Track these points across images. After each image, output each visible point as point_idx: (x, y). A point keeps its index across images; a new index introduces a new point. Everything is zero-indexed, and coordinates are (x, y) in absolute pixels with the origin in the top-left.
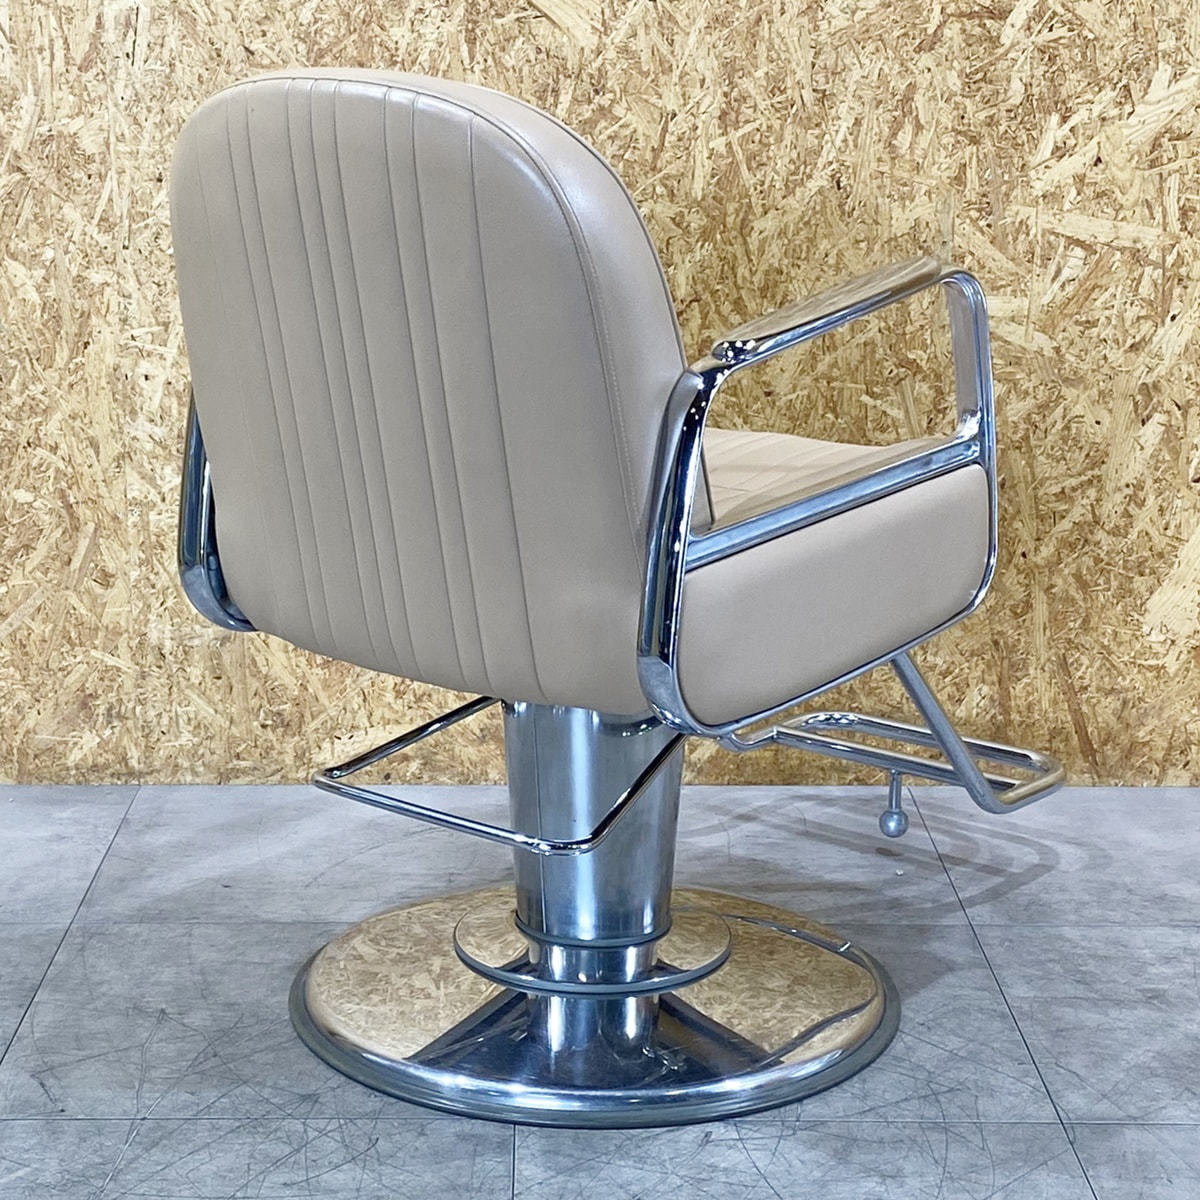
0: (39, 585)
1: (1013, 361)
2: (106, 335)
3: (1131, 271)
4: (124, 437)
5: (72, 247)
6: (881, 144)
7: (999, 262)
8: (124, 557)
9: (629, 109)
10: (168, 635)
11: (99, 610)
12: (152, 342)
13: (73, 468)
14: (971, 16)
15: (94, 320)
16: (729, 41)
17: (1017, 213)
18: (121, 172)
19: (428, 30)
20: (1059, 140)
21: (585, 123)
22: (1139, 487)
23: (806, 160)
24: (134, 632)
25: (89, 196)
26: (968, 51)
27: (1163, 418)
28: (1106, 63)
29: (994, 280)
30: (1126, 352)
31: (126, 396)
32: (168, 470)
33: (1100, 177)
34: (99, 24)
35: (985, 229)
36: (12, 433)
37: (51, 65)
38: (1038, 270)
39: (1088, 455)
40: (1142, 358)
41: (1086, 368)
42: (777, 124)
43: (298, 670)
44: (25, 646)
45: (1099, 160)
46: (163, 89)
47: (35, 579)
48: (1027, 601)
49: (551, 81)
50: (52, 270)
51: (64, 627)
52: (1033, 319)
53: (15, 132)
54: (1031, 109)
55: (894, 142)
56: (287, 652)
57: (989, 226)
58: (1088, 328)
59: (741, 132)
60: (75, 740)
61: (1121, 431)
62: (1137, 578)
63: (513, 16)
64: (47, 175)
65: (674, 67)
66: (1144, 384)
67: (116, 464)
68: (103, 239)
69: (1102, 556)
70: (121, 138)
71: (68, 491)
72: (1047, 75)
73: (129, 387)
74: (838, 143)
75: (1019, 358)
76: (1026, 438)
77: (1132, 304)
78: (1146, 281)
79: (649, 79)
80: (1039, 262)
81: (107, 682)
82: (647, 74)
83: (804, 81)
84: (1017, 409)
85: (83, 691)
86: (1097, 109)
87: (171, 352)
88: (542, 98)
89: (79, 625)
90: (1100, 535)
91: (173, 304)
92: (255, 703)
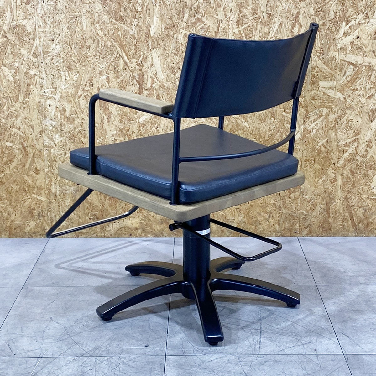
0: (15, 173)
1: (331, 101)
2: (35, 91)
3: (368, 73)
4: (43, 125)
5: (24, 62)
6: (289, 32)
8: (43, 164)
9: (207, 19)
10: (58, 189)
11: (35, 181)
12: (51, 94)
13: (26, 135)
15: (32, 86)
17: (332, 54)
18: (40, 38)
20: (345, 30)
21: (193, 23)
22: (370, 142)
23: (264, 36)
24: (47, 188)
25: (29, 46)
26: (316, 1)
28: (361, 5)
29: (325, 76)
30: (366, 99)
31: (42, 111)
32: (57, 136)
33: (359, 42)
35: (322, 59)
36: (5, 124)
37: (16, 2)
38: (339, 73)
39: (354, 132)
40: (372, 101)
41: (353, 103)
42: (255, 24)
43: (101, 201)
44: (10, 193)
45: (358, 37)
46: (54, 11)
47: (13, 171)
48: (335, 178)
49: (182, 10)
50: (17, 71)
51: (24, 187)
52: (337, 88)
53: (5, 24)
54: (336, 21)
55: (292, 31)
57: (323, 58)
58: (354, 91)
59: (243, 27)
60: (28, 223)
61: (365, 124)
62: (370, 171)
64: (15, 39)
65: (222, 5)
66: (372, 109)
67: (40, 134)
68: (34, 60)
69: (359, 164)
70: (40, 27)
71: (24, 143)
72: (342, 9)
73: (44, 109)
74: (275, 31)
75: (333, 101)
76: (335, 126)
77: (368, 83)
78: (373, 76)
79: (214, 9)
80: (339, 70)
81: (38, 205)
82: (213, 8)
83: (264, 10)
84: (332, 117)
85: (30, 208)
86: (358, 21)
87: (58, 97)
88: (179, 15)
89: (28, 186)
90: (358, 157)
91: (58, 81)
92: (87, 211)
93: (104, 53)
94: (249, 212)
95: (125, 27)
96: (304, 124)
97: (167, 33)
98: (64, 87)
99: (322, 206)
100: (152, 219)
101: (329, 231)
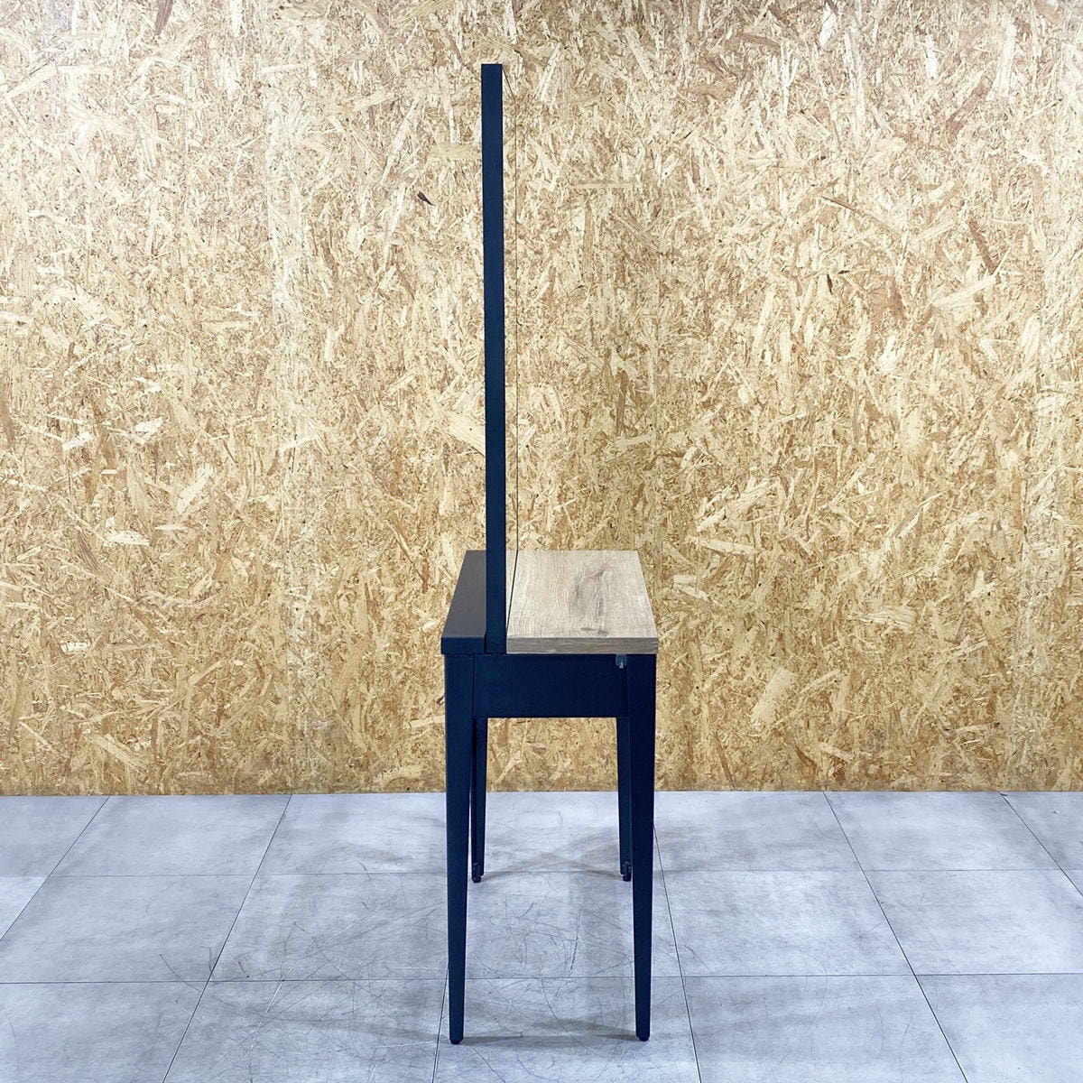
0: (245, 702)
1: (690, 603)
2: (278, 591)
3: (741, 565)
4: (286, 636)
5: (263, 552)
6: (630, 509)
7: (681, 559)
8: (286, 690)
10: (306, 725)
11: (274, 714)
12: (300, 593)
13: (262, 650)
14: (667, 456)
15: (273, 584)
16: (561, 464)
17: (690, 539)
18: (286, 519)
19: (427, 458)
20: (707, 508)
22: (747, 658)
23: (596, 517)
24: (290, 723)
25: (271, 530)
26: (667, 470)
27: (757, 628)
28: (727, 476)
29: (681, 568)
30: (739, 599)
31: (287, 618)
32: (306, 651)
33: (726, 524)
34: (277, 455)
35: (676, 546)
36: (233, 635)
37: (254, 472)
38: (700, 564)
39: (724, 644)
40: (746, 603)
42: (583, 500)
45: (725, 517)
46: (306, 483)
47: (243, 700)
48: (699, 708)
50: (253, 563)
51: (257, 722)
52: (698, 585)
54: (695, 496)
55: (635, 508)
56: (361, 732)
57: (678, 545)
58: (722, 589)
59: (567, 503)
60: (262, 774)
61: (738, 634)
62: (748, 698)
63: (465, 453)
64: (252, 520)
65: (537, 475)
66: (748, 613)
67: (282, 648)
68: (278, 548)
69: (732, 688)
70: (286, 504)
71: (260, 661)
72: (701, 481)
73: (289, 614)
74: (611, 508)
75: (693, 602)
76: (697, 636)
77: (741, 579)
78: (747, 568)
80: (700, 560)
81: (276, 747)
83: (595, 482)
84: (693, 624)
85: (265, 751)
86: (723, 496)
87: (308, 598)
89: (265, 721)
90: (731, 679)
91: (310, 577)
92: (346, 755)
93: (374, 537)
94: (578, 755)
95: (404, 504)
97: (462, 511)
98: (317, 584)
99: (682, 748)
101: (692, 783)
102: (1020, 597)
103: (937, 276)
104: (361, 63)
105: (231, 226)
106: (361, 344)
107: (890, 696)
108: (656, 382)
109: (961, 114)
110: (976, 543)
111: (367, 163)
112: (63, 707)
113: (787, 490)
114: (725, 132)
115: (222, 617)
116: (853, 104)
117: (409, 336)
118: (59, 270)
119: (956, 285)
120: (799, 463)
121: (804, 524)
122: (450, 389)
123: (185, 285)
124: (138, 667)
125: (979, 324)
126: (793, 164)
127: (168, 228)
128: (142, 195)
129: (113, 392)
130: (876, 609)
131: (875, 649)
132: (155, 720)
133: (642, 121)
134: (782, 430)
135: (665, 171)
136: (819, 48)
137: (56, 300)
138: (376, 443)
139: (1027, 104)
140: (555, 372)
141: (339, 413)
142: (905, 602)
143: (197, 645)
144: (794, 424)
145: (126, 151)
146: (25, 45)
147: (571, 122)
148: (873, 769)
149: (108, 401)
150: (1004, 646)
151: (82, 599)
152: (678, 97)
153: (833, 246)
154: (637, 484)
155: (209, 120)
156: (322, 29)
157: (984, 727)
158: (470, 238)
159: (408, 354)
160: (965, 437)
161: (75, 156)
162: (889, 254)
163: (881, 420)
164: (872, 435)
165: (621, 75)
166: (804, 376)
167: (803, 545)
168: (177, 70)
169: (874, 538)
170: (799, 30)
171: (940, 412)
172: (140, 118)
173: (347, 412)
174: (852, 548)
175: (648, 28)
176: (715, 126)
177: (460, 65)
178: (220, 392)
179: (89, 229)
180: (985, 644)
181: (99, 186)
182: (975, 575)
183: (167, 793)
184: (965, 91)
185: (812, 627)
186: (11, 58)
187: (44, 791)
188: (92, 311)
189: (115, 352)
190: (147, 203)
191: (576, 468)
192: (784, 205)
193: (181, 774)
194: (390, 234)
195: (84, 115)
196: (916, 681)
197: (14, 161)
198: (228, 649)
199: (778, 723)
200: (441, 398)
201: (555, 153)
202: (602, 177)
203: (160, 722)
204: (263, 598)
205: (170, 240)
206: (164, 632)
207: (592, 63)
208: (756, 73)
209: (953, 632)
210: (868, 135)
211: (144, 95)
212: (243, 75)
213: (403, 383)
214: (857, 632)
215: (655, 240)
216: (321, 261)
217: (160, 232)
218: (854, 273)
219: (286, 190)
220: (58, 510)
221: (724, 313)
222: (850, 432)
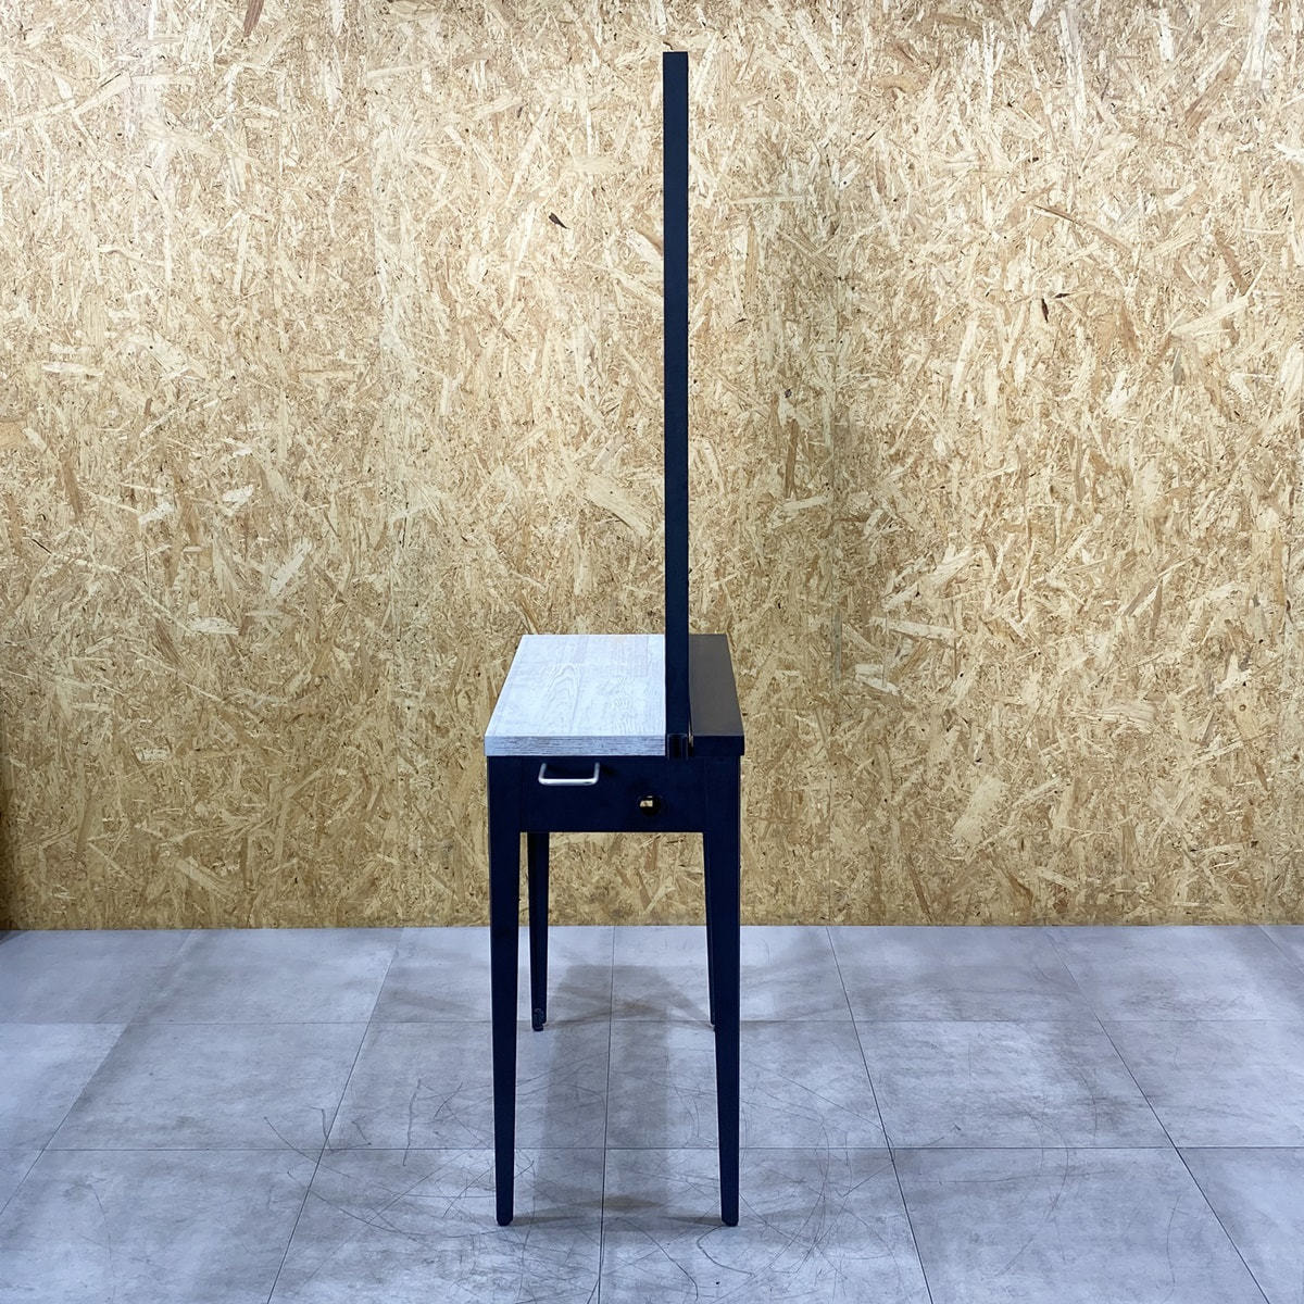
0: (349, 818)
1: (876, 698)
2: (387, 686)
3: (938, 651)
4: (396, 740)
5: (369, 641)
6: (802, 585)
8: (396, 803)
10: (419, 845)
11: (383, 832)
12: (412, 689)
13: (369, 756)
14: (847, 520)
15: (381, 678)
16: (718, 533)
17: (875, 621)
18: (396, 602)
19: (560, 528)
20: (896, 583)
22: (947, 763)
23: (761, 594)
24: (401, 843)
25: (379, 614)
26: (846, 538)
27: (959, 728)
28: (921, 545)
29: (864, 655)
30: (937, 693)
31: (397, 718)
32: (420, 757)
33: (919, 602)
34: (386, 527)
35: (859, 629)
36: (335, 739)
37: (359, 548)
38: (888, 651)
39: (918, 747)
40: (944, 699)
42: (746, 575)
44: (341, 853)
45: (918, 593)
46: (419, 559)
47: (347, 816)
49: (625, 554)
50: (360, 653)
51: (363, 842)
52: (886, 676)
55: (808, 584)
57: (861, 627)
58: (915, 681)
59: (726, 579)
60: (368, 903)
61: (936, 735)
62: (947, 813)
63: (604, 521)
64: (357, 604)
66: (947, 710)
67: (391, 754)
68: (386, 636)
69: (928, 801)
70: (396, 584)
71: (366, 769)
72: (889, 550)
73: (399, 713)
74: (779, 585)
75: (879, 696)
76: (885, 738)
77: (939, 668)
80: (888, 646)
81: (386, 871)
83: (759, 553)
84: (878, 723)
85: (373, 876)
86: (916, 568)
87: (422, 694)
88: (620, 560)
89: (371, 840)
90: (927, 790)
91: (424, 670)
93: (498, 623)
95: (533, 582)
96: (832, 734)
97: (601, 590)
98: (432, 681)
99: (867, 873)
100: (576, 894)
101: (881, 917)
102: (1282, 688)
103: (1176, 297)
104: (483, 62)
105: (334, 261)
106: (482, 394)
107: (1123, 808)
108: (834, 434)
109: (1203, 103)
110: (1228, 621)
111: (491, 180)
112: (137, 826)
113: (994, 560)
114: (916, 132)
115: (323, 717)
116: (1072, 95)
117: (538, 384)
118: (133, 314)
119: (1199, 310)
120: (1009, 527)
121: (1016, 601)
122: (587, 446)
123: (280, 329)
124: (225, 777)
125: (1229, 356)
126: (998, 167)
127: (260, 263)
128: (230, 224)
129: (197, 455)
130: (1106, 703)
131: (1105, 753)
132: (245, 840)
133: (815, 120)
134: (988, 486)
135: (844, 179)
136: (1029, 29)
137: (131, 349)
138: (500, 511)
139: (1284, 88)
140: (712, 423)
141: (458, 477)
142: (1141, 694)
143: (294, 751)
144: (1003, 480)
145: (211, 173)
146: (94, 52)
147: (731, 125)
148: (1102, 899)
149: (191, 466)
150: (1262, 747)
151: (160, 698)
152: (859, 91)
153: (1049, 265)
154: (810, 554)
155: (306, 134)
156: (437, 27)
157: (1240, 847)
158: (610, 265)
159: (538, 406)
160: (1213, 493)
161: (151, 181)
162: (1118, 273)
163: (1110, 474)
164: (1099, 491)
165: (790, 67)
166: (1016, 422)
167: (1017, 628)
168: (269, 77)
169: (1103, 617)
170: (1006, 8)
171: (1182, 463)
172: (227, 135)
173: (466, 475)
174: (1074, 630)
175: (823, 10)
176: (904, 125)
177: (599, 62)
178: (319, 455)
179: (169, 265)
180: (1240, 744)
181: (179, 215)
182: (1227, 661)
183: (259, 926)
184: (1206, 75)
185: (1026, 727)
186: (79, 68)
187: (116, 924)
188: (173, 363)
189: (198, 409)
190: (235, 233)
191: (737, 536)
192: (988, 218)
193: (275, 904)
194: (517, 264)
195: (161, 133)
196: (1155, 791)
197: (82, 189)
198: (329, 756)
199: (985, 843)
200: (576, 456)
201: (712, 163)
202: (768, 190)
203: (250, 841)
204: (370, 696)
205: (261, 276)
206: (256, 736)
207: (757, 52)
208: (954, 60)
209: (1200, 731)
210: (1089, 130)
211: (231, 108)
212: (345, 81)
213: (532, 438)
214: (1081, 732)
215: (833, 263)
216: (436, 298)
217: (250, 268)
218: (1074, 296)
219: (396, 215)
220: (134, 595)
221: (915, 347)
222: (1072, 489)
